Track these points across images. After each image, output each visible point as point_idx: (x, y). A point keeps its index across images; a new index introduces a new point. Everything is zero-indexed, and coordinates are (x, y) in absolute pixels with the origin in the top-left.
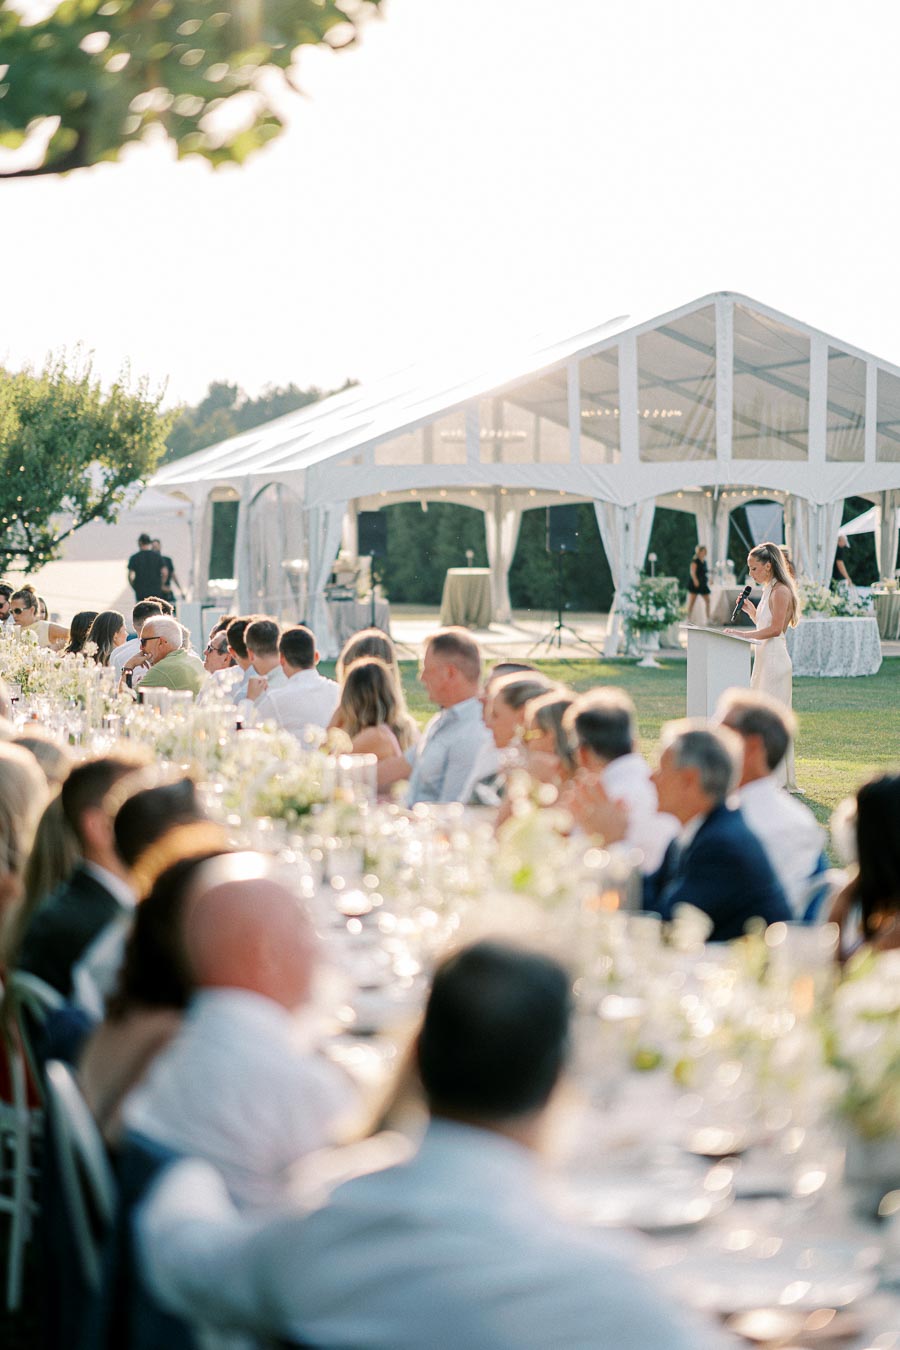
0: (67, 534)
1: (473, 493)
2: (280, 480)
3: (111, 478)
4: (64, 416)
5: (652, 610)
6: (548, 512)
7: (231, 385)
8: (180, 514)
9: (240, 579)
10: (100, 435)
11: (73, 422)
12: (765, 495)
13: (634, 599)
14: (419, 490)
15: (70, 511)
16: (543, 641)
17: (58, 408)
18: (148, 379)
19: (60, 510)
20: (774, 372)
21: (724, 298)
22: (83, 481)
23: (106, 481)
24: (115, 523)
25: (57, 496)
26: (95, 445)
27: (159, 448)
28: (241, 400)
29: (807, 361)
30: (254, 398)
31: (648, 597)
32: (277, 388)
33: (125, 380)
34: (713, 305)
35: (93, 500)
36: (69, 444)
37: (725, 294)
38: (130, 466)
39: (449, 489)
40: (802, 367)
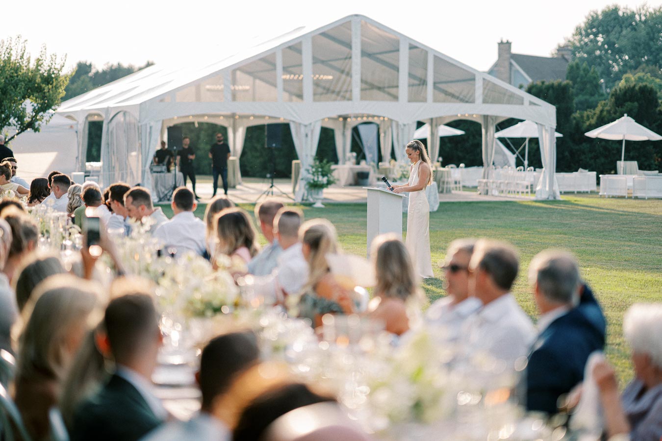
0: (13, 137)
1: (222, 118)
2: (125, 109)
3: (37, 108)
4: (12, 75)
5: (320, 178)
6: (266, 127)
7: (88, 64)
8: (71, 127)
9: (104, 161)
10: (30, 85)
11: (16, 78)
12: (370, 119)
13: (311, 172)
14: (193, 116)
15: (14, 125)
16: (264, 193)
17: (8, 70)
18: (56, 56)
19: (9, 125)
20: (380, 56)
21: (356, 17)
22: (22, 109)
23: (34, 110)
24: (39, 131)
25: (8, 117)
26: (28, 90)
27: (62, 92)
28: (93, 71)
29: (398, 50)
30: (100, 70)
31: (318, 172)
32: (112, 66)
33: (44, 57)
34: (350, 21)
35: (27, 120)
36: (14, 90)
37: (356, 15)
38: (46, 101)
39: (209, 116)
40: (395, 54)
